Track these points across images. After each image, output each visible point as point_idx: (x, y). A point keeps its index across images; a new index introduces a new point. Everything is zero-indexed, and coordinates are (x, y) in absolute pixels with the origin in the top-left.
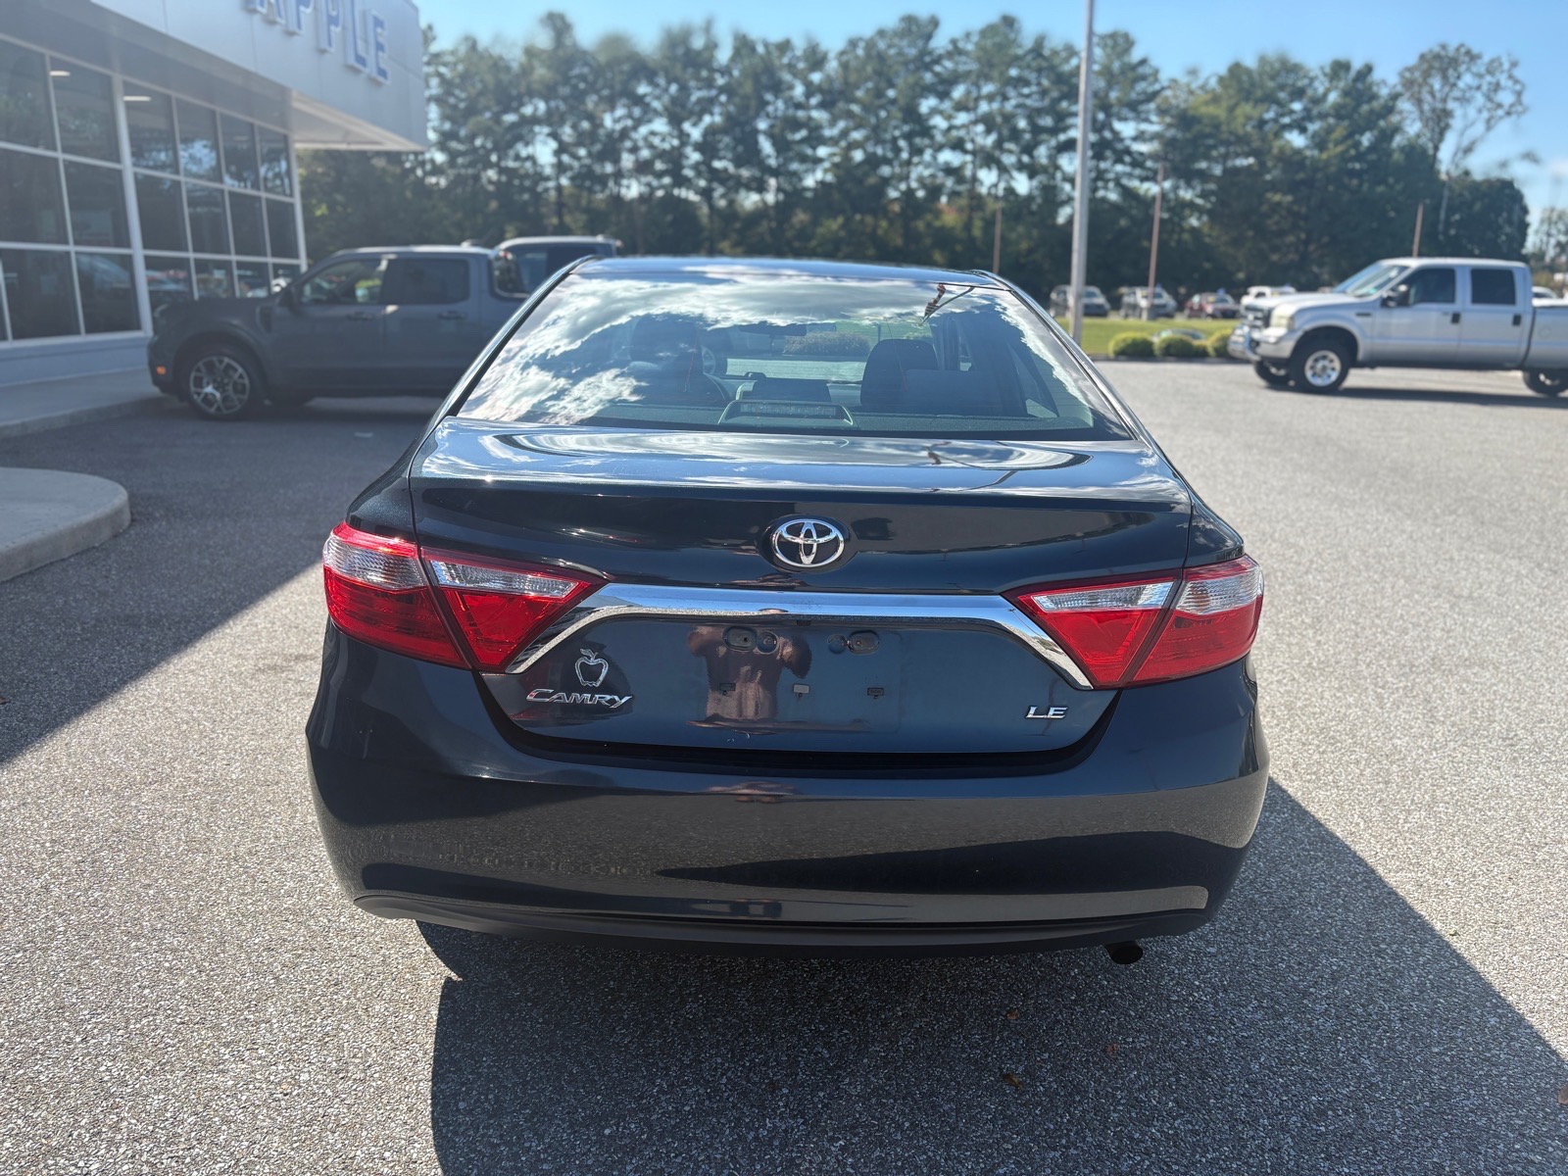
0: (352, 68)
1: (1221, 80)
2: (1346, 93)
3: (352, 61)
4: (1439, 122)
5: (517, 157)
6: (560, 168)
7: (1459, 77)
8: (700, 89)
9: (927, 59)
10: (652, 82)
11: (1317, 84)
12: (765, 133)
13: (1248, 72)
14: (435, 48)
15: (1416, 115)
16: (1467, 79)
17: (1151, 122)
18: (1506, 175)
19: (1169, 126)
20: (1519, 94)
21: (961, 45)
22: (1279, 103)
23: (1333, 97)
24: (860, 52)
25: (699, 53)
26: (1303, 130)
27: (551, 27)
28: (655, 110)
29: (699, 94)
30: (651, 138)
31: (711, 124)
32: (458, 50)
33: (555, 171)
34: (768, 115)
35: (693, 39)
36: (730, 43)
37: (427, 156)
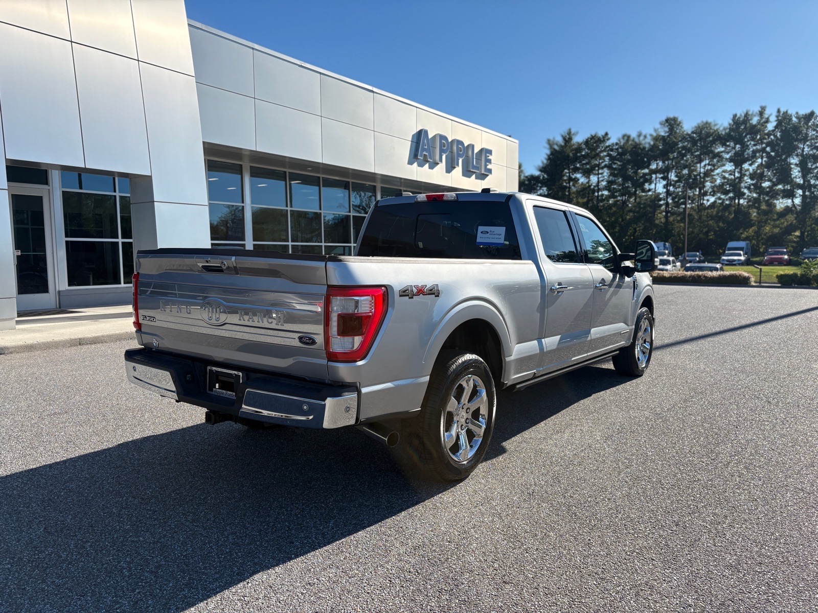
5: (644, 190)
6: (668, 193)
8: (755, 145)
10: (725, 145)
12: (796, 165)
14: (607, 144)
25: (755, 126)
27: (667, 124)
28: (726, 159)
29: (754, 148)
30: (723, 174)
31: (762, 163)
32: (620, 143)
33: (665, 195)
34: (797, 155)
35: (751, 119)
36: (776, 119)
37: (600, 193)
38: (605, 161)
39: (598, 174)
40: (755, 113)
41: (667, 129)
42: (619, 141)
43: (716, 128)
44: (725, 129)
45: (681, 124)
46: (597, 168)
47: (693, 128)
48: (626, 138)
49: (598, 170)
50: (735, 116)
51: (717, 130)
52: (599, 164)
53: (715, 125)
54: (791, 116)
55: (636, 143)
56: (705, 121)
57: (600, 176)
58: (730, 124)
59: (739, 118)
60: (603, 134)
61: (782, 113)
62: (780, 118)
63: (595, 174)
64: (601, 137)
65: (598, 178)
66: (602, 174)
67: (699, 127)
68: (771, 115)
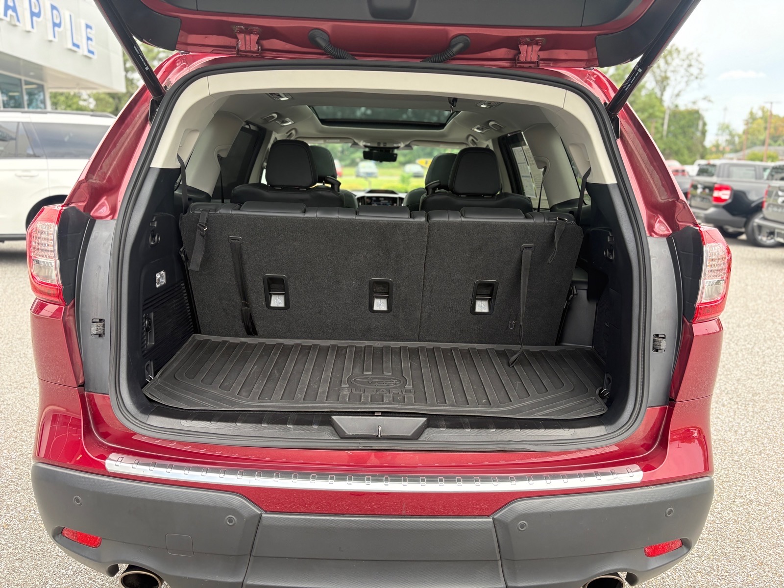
0: (70, 50)
3: (70, 46)
4: (664, 82)
7: (672, 61)
15: (653, 79)
16: (676, 62)
18: (695, 107)
20: (701, 69)
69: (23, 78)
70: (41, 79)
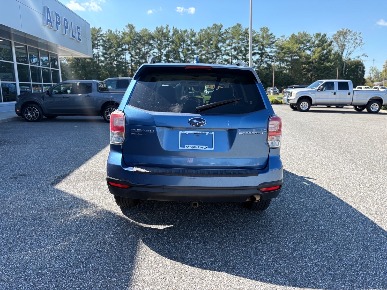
1: (290, 38)
2: (319, 41)
4: (343, 47)
5: (121, 58)
6: (132, 61)
7: (347, 37)
8: (165, 42)
9: (220, 34)
10: (154, 40)
11: (313, 39)
12: (181, 52)
13: (296, 36)
14: (101, 33)
15: (337, 46)
16: (349, 37)
17: (274, 48)
18: (359, 59)
19: (278, 49)
20: (361, 40)
21: (228, 31)
22: (304, 44)
23: (317, 42)
24: (204, 33)
25: (165, 33)
26: (310, 50)
27: (129, 27)
28: (155, 47)
29: (165, 43)
30: (154, 53)
31: (168, 50)
32: (107, 33)
33: (130, 61)
34: (182, 48)
35: (164, 30)
36: (172, 31)
37: (99, 58)
38: (100, 42)
39: (98, 48)
40: (164, 27)
41: (129, 29)
42: (107, 32)
43: (150, 32)
44: (153, 33)
45: (135, 28)
46: (97, 45)
47: (140, 31)
48: (109, 31)
49: (98, 46)
50: (157, 27)
51: (150, 33)
52: (97, 44)
53: (150, 30)
54: (178, 30)
55: (115, 34)
56: (145, 28)
57: (99, 49)
58: (155, 31)
59: (159, 28)
60: (99, 28)
61: (175, 29)
62: (174, 31)
63: (96, 49)
64: (98, 29)
65: (98, 51)
66: (99, 48)
67: (142, 30)
68: (171, 29)
69: (49, 51)
70: (56, 52)
